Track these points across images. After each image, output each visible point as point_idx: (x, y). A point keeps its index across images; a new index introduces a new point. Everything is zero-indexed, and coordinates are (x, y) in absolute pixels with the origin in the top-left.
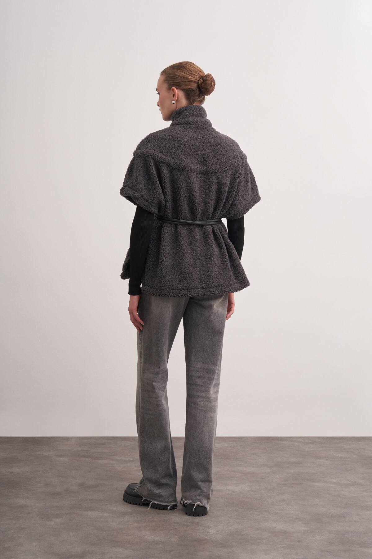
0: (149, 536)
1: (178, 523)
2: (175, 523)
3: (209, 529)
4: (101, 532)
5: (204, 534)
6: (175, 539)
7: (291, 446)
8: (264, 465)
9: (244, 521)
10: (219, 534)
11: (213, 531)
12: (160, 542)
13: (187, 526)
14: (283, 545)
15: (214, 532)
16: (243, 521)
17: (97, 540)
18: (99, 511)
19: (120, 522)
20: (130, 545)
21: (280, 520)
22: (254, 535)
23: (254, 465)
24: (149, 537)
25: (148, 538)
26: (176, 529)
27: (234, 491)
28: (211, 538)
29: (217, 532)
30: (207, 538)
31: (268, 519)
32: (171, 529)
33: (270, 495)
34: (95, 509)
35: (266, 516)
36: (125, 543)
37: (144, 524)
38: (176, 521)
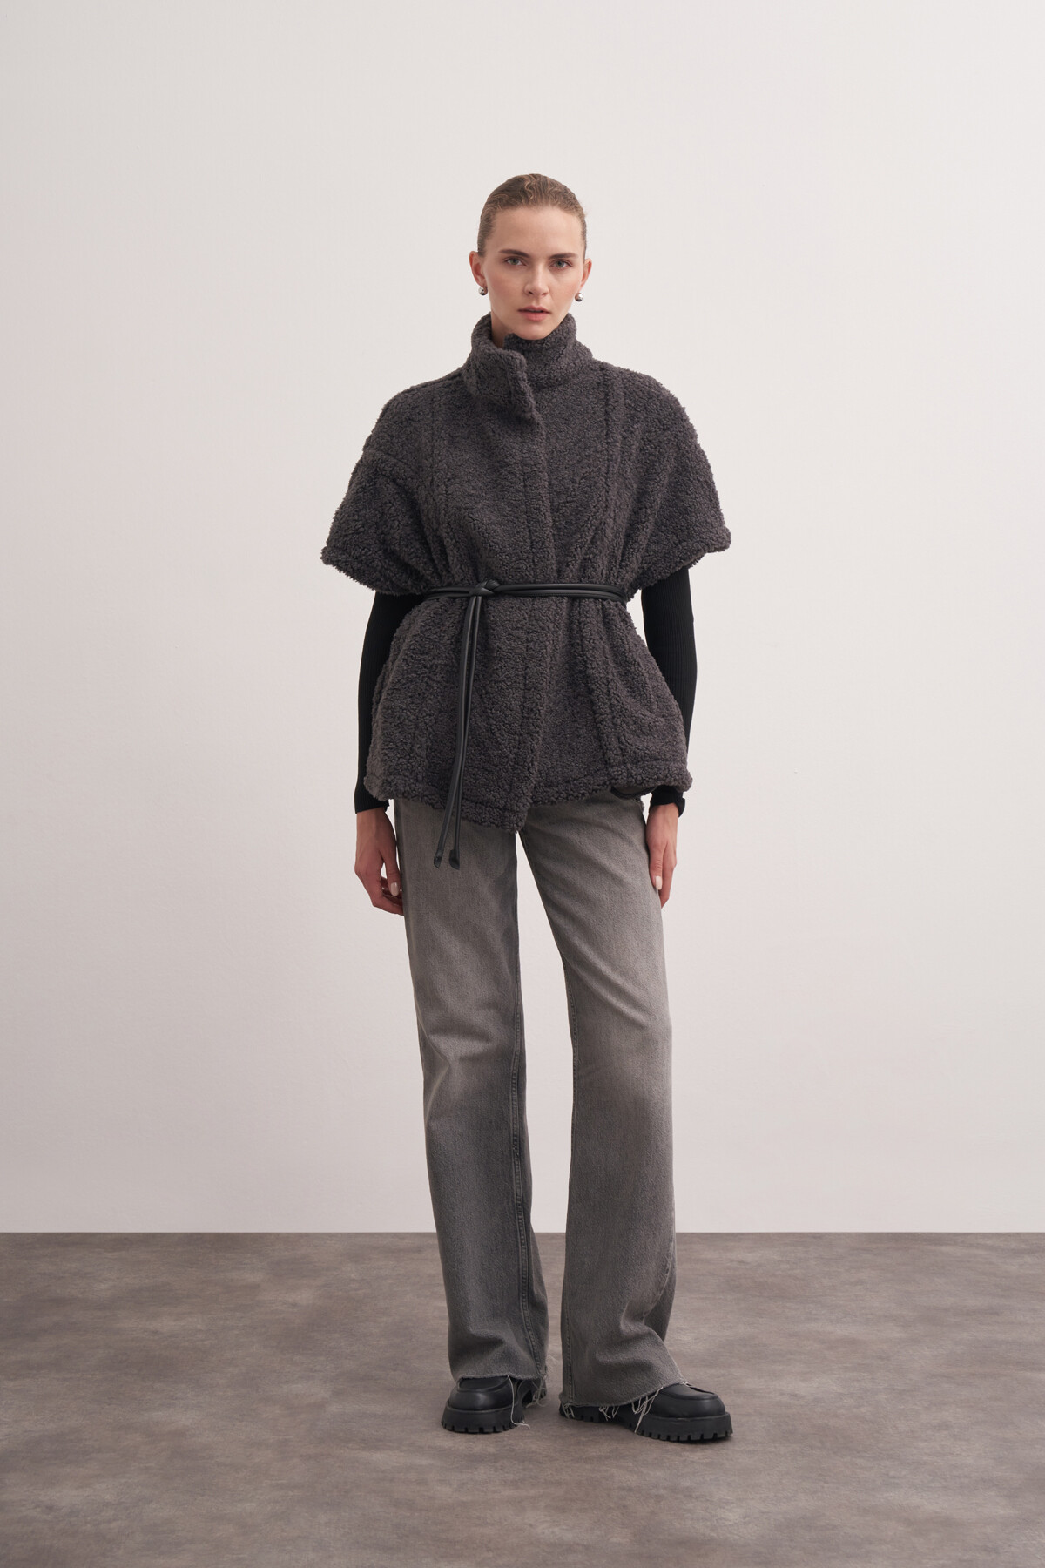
0: (545, 1526)
1: (631, 1490)
2: (623, 1489)
3: (724, 1508)
4: (409, 1514)
5: (708, 1523)
6: (620, 1538)
7: (969, 1262)
8: (886, 1317)
9: (826, 1485)
10: (750, 1525)
11: (732, 1515)
12: (578, 1544)
13: (659, 1498)
14: (941, 1562)
15: (737, 1517)
16: (823, 1487)
17: (395, 1536)
18: (401, 1452)
19: (463, 1484)
20: (491, 1555)
21: (932, 1485)
22: (853, 1528)
23: (856, 1316)
24: (546, 1531)
25: (543, 1533)
26: (624, 1506)
27: (796, 1395)
28: (729, 1535)
29: (745, 1517)
30: (715, 1535)
31: (896, 1481)
32: (610, 1508)
33: (903, 1407)
34: (391, 1444)
35: (892, 1473)
36: (475, 1546)
37: (533, 1492)
38: (625, 1485)
